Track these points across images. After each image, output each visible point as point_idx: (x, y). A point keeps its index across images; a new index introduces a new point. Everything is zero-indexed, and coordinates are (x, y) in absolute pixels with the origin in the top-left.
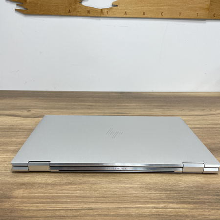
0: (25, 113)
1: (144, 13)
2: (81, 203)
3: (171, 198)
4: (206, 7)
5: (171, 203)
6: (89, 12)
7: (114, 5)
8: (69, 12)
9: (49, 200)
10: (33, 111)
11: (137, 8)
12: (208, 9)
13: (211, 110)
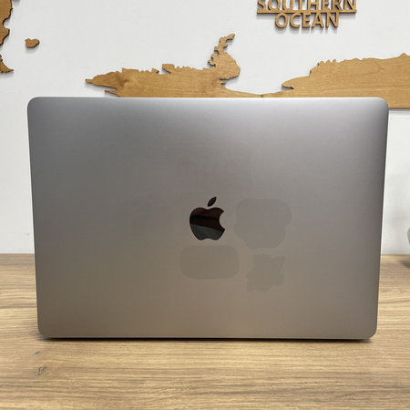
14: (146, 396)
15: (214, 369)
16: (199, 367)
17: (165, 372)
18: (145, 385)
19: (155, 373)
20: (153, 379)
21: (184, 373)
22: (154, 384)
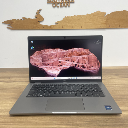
0: (7, 80)
1: (72, 27)
2: (17, 125)
3: (62, 123)
4: (105, 22)
5: (61, 125)
6: (44, 27)
8: (34, 28)
9: (2, 123)
10: (11, 79)
11: (68, 25)
13: (106, 77)
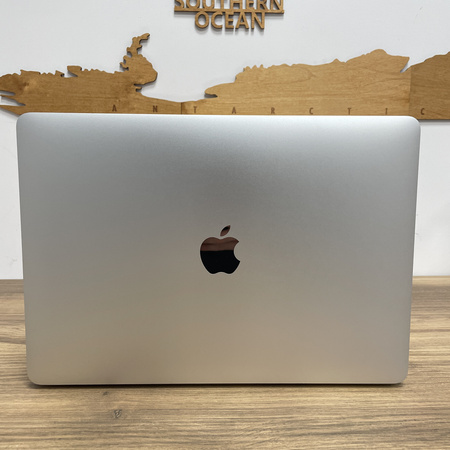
1: (273, 110)
4: (403, 95)
6: (155, 108)
7: (210, 95)
8: (114, 109)
11: (257, 100)
12: (408, 100)
14: (242, 439)
15: (303, 408)
16: (286, 406)
17: (252, 412)
18: (236, 427)
19: (242, 414)
20: (243, 421)
21: (273, 413)
22: (245, 426)
